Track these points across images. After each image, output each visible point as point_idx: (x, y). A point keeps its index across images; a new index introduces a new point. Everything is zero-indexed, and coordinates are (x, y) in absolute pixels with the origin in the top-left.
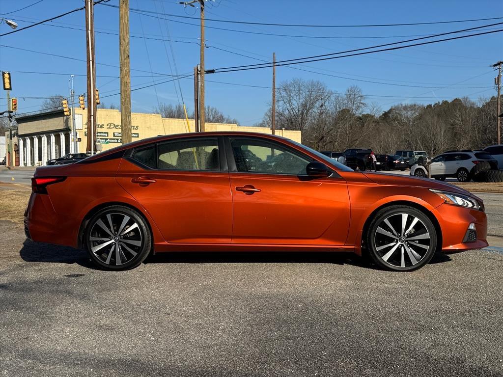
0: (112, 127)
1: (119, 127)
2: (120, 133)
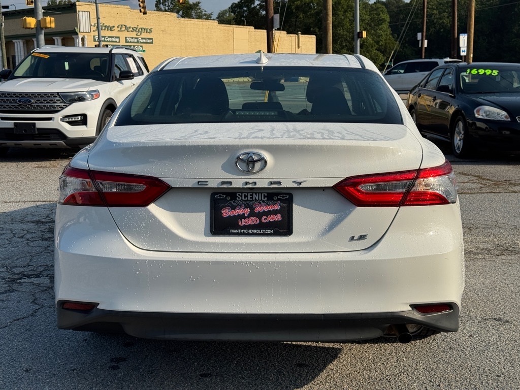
0: (123, 29)
1: (131, 29)
2: (133, 38)
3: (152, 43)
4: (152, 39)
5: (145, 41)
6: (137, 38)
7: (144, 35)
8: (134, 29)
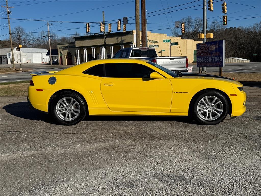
1: (151, 41)
2: (151, 45)
3: (158, 47)
4: (158, 45)
5: (156, 46)
6: (153, 45)
7: (156, 44)
8: (152, 41)
